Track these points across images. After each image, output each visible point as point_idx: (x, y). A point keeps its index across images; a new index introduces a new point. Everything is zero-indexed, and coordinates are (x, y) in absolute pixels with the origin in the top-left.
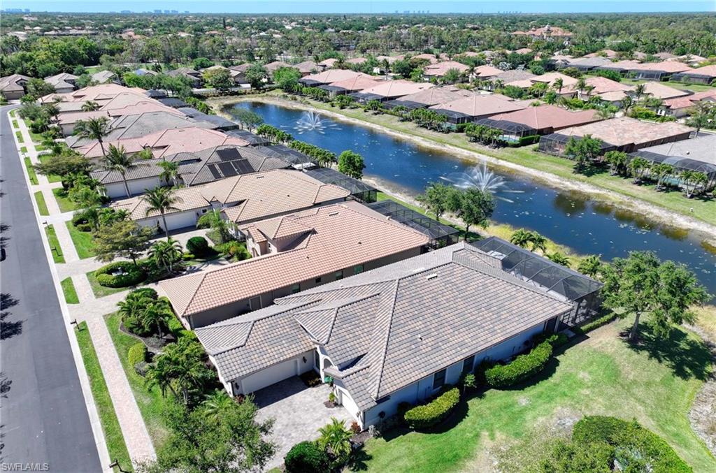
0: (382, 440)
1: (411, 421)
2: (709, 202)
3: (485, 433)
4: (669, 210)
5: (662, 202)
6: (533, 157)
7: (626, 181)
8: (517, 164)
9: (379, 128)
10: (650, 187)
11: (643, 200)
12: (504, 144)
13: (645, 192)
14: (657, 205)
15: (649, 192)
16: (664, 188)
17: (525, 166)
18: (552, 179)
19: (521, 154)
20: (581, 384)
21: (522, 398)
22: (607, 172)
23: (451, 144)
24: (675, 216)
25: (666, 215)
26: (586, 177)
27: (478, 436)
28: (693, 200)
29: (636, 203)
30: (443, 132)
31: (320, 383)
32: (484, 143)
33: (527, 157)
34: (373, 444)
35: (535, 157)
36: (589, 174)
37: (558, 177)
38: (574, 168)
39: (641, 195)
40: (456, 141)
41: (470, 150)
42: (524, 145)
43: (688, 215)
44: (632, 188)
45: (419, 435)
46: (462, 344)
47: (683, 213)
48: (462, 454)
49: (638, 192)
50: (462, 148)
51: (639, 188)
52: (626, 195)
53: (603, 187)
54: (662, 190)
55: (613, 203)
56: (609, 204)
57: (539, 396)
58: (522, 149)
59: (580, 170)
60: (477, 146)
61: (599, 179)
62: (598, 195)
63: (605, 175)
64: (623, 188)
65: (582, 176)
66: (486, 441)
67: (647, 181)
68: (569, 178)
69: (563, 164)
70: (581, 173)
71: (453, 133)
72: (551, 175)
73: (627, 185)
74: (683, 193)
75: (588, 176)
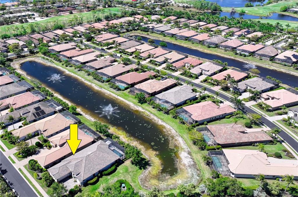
0: (84, 187)
1: (89, 183)
2: (168, 115)
3: (102, 184)
4: (158, 118)
7: (151, 106)
8: (123, 98)
10: (156, 109)
11: (153, 114)
12: (120, 89)
14: (156, 116)
15: (155, 111)
17: (125, 99)
18: (132, 105)
19: (124, 94)
20: (120, 173)
21: (109, 177)
24: (159, 120)
25: (157, 120)
26: (141, 104)
27: (100, 185)
28: (165, 114)
29: (151, 115)
30: (102, 82)
31: (72, 178)
32: (114, 89)
33: (126, 95)
34: (83, 188)
35: (128, 95)
38: (138, 101)
40: (106, 87)
41: (110, 91)
43: (162, 120)
45: (91, 186)
46: (98, 168)
50: (108, 90)
51: (153, 109)
52: (149, 112)
53: (145, 109)
54: (159, 110)
55: (146, 115)
57: (112, 176)
58: (125, 91)
59: (140, 102)
60: (112, 90)
62: (142, 112)
63: (146, 104)
64: (149, 109)
66: (102, 186)
68: (136, 105)
69: (136, 99)
71: (105, 83)
72: (132, 103)
74: (163, 112)
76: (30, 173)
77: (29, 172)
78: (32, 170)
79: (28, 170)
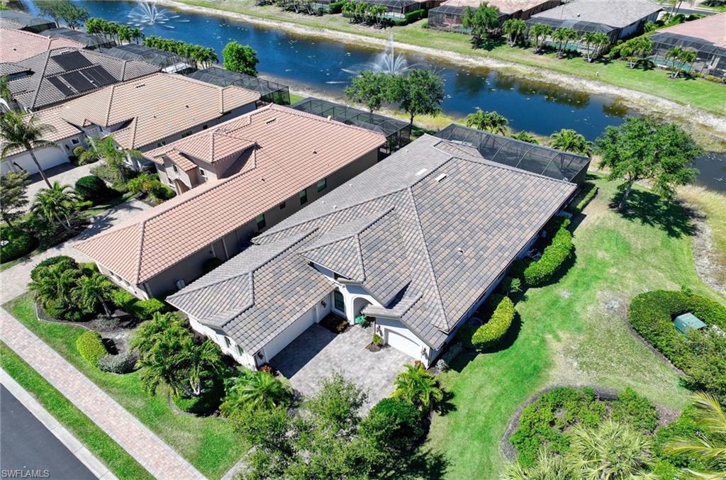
0: (452, 372)
1: (479, 345)
2: (609, 65)
3: (549, 337)
4: (577, 77)
5: (568, 69)
6: (426, 35)
7: (527, 51)
8: (412, 44)
9: (236, 17)
10: (552, 55)
11: (549, 69)
12: (389, 23)
13: (548, 61)
14: (564, 73)
15: (552, 60)
16: (565, 55)
17: (422, 46)
18: (453, 57)
19: (412, 32)
20: (604, 264)
21: (562, 290)
22: (505, 44)
23: (329, 29)
24: (584, 82)
25: (575, 82)
26: (487, 51)
27: (543, 341)
28: (594, 64)
29: (544, 73)
30: (315, 14)
31: (347, 326)
32: (367, 24)
33: (418, 35)
34: (449, 380)
35: (428, 34)
36: (489, 48)
37: (458, 54)
38: (472, 43)
39: (546, 65)
40: (334, 25)
41: (354, 33)
42: (411, 22)
43: (595, 79)
44: (536, 58)
47: (591, 79)
48: (541, 365)
49: (543, 62)
50: (345, 32)
51: (542, 57)
52: (532, 66)
53: (507, 60)
54: (564, 57)
55: (524, 75)
56: (520, 77)
57: (576, 284)
58: (410, 26)
59: (479, 44)
60: (360, 28)
61: (500, 51)
62: (507, 69)
63: (504, 47)
64: (527, 59)
65: (482, 51)
66: (555, 346)
67: (546, 49)
68: (470, 55)
69: (459, 40)
70: (481, 48)
71: (327, 15)
72: (450, 52)
73: (528, 55)
74: (584, 58)
75: (489, 51)
76: (47, 341)
77: (41, 336)
78: (61, 317)
79: (33, 327)
